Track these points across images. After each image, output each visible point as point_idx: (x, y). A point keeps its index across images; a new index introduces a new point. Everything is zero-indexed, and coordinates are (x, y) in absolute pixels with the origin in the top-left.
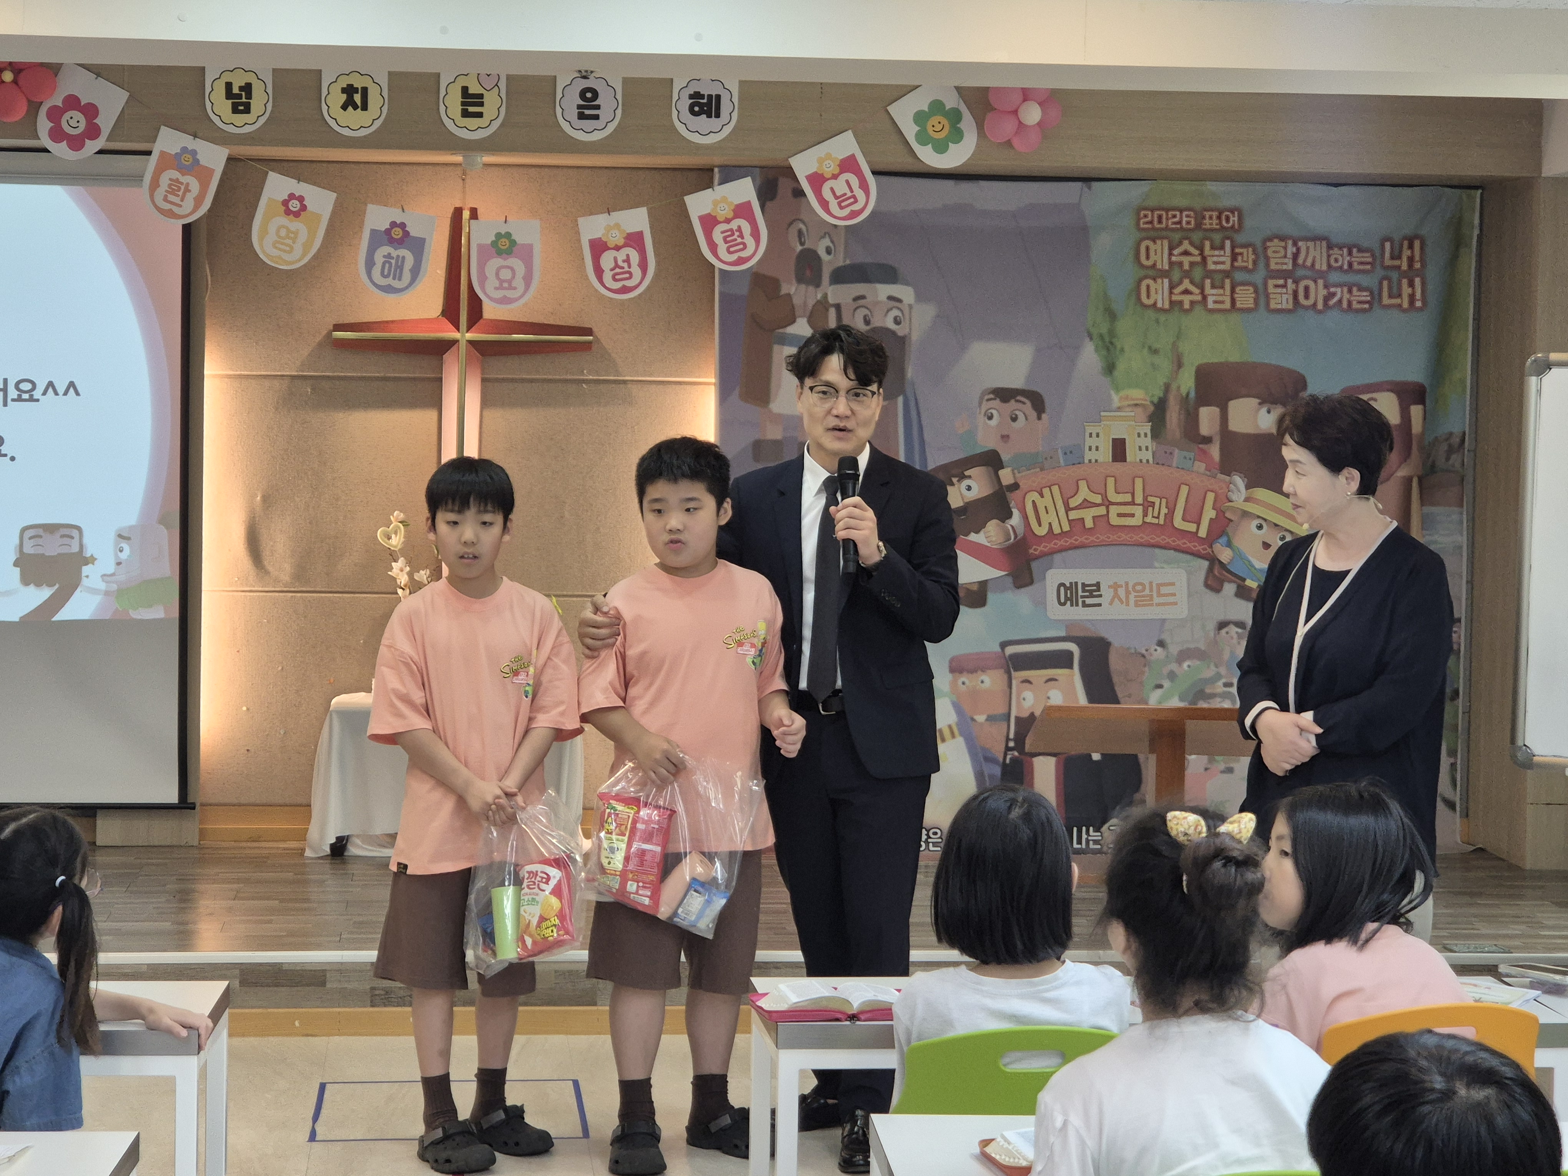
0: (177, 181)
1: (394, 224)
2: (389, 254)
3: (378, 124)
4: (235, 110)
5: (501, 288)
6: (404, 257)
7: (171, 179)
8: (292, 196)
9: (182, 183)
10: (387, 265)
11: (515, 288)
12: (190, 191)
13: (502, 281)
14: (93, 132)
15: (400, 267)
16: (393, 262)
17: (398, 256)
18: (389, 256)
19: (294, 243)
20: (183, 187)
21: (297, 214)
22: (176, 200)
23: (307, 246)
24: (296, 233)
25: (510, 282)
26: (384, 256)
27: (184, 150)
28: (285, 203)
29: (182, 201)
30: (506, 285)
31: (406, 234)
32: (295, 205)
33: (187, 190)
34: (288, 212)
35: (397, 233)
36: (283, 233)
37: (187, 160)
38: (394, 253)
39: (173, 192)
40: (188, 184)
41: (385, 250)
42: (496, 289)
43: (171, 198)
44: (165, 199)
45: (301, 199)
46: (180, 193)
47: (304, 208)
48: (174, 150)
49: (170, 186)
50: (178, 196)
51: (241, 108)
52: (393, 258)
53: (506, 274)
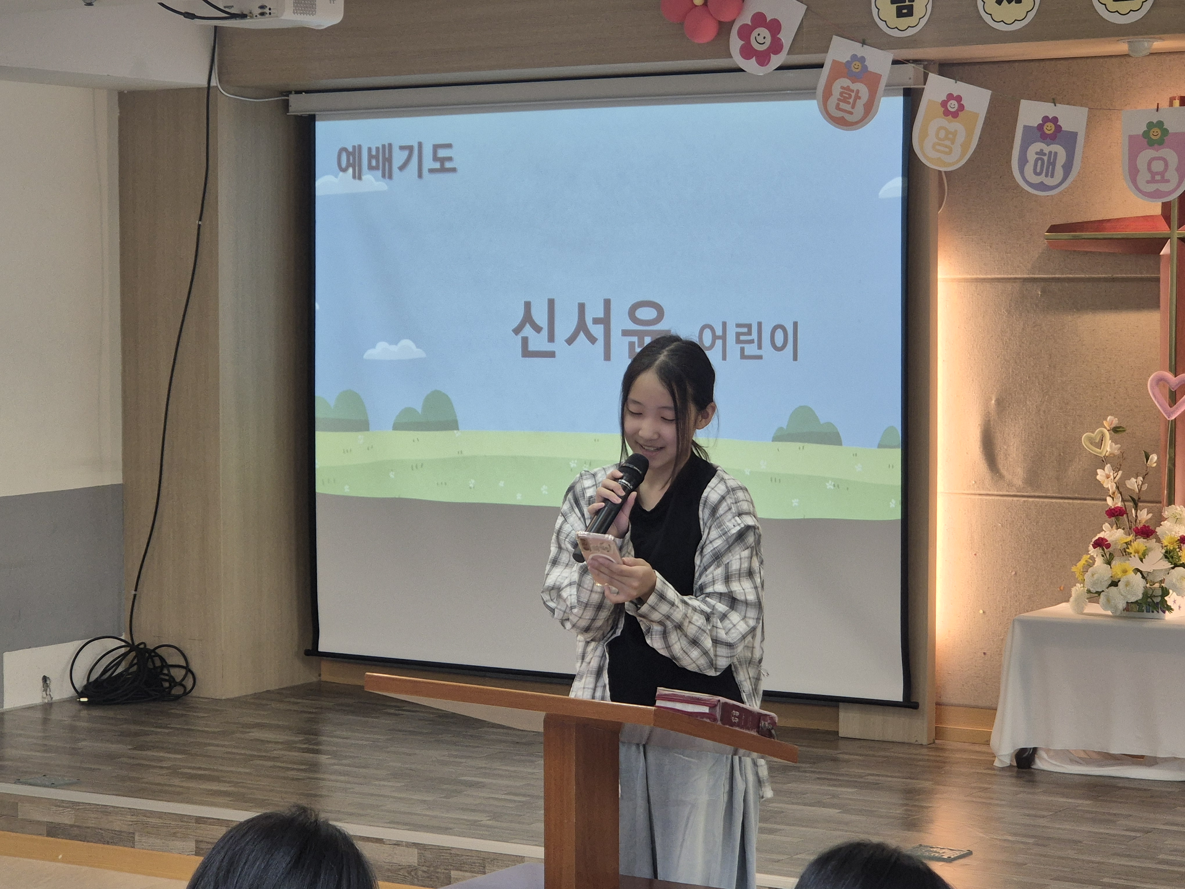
0: (848, 88)
1: (1046, 119)
2: (1042, 150)
3: (1031, 15)
4: (900, 15)
5: (1153, 181)
6: (1056, 153)
7: (842, 88)
8: (950, 97)
9: (853, 91)
10: (1040, 162)
11: (1168, 181)
12: (860, 98)
13: (1153, 174)
14: (776, 47)
15: (1052, 164)
16: (1046, 158)
17: (1050, 152)
18: (1041, 153)
19: (953, 143)
20: (853, 94)
21: (955, 115)
22: (848, 107)
23: (965, 146)
24: (955, 134)
25: (1162, 174)
26: (1037, 153)
27: (854, 57)
28: (944, 104)
29: (853, 107)
30: (1158, 177)
31: (1058, 128)
32: (953, 105)
33: (858, 97)
34: (947, 113)
35: (1049, 129)
36: (942, 134)
37: (856, 67)
38: (1047, 149)
39: (845, 100)
40: (858, 91)
41: (1038, 146)
42: (1148, 182)
43: (843, 105)
44: (838, 107)
45: (959, 99)
46: (851, 101)
47: (961, 107)
48: (844, 58)
49: (841, 94)
50: (849, 103)
51: (905, 11)
52: (1045, 154)
53: (1157, 166)
